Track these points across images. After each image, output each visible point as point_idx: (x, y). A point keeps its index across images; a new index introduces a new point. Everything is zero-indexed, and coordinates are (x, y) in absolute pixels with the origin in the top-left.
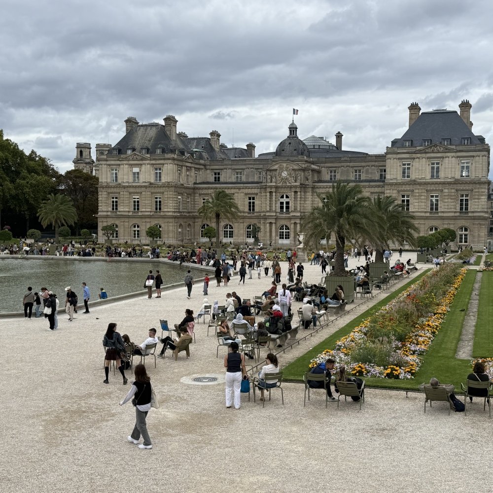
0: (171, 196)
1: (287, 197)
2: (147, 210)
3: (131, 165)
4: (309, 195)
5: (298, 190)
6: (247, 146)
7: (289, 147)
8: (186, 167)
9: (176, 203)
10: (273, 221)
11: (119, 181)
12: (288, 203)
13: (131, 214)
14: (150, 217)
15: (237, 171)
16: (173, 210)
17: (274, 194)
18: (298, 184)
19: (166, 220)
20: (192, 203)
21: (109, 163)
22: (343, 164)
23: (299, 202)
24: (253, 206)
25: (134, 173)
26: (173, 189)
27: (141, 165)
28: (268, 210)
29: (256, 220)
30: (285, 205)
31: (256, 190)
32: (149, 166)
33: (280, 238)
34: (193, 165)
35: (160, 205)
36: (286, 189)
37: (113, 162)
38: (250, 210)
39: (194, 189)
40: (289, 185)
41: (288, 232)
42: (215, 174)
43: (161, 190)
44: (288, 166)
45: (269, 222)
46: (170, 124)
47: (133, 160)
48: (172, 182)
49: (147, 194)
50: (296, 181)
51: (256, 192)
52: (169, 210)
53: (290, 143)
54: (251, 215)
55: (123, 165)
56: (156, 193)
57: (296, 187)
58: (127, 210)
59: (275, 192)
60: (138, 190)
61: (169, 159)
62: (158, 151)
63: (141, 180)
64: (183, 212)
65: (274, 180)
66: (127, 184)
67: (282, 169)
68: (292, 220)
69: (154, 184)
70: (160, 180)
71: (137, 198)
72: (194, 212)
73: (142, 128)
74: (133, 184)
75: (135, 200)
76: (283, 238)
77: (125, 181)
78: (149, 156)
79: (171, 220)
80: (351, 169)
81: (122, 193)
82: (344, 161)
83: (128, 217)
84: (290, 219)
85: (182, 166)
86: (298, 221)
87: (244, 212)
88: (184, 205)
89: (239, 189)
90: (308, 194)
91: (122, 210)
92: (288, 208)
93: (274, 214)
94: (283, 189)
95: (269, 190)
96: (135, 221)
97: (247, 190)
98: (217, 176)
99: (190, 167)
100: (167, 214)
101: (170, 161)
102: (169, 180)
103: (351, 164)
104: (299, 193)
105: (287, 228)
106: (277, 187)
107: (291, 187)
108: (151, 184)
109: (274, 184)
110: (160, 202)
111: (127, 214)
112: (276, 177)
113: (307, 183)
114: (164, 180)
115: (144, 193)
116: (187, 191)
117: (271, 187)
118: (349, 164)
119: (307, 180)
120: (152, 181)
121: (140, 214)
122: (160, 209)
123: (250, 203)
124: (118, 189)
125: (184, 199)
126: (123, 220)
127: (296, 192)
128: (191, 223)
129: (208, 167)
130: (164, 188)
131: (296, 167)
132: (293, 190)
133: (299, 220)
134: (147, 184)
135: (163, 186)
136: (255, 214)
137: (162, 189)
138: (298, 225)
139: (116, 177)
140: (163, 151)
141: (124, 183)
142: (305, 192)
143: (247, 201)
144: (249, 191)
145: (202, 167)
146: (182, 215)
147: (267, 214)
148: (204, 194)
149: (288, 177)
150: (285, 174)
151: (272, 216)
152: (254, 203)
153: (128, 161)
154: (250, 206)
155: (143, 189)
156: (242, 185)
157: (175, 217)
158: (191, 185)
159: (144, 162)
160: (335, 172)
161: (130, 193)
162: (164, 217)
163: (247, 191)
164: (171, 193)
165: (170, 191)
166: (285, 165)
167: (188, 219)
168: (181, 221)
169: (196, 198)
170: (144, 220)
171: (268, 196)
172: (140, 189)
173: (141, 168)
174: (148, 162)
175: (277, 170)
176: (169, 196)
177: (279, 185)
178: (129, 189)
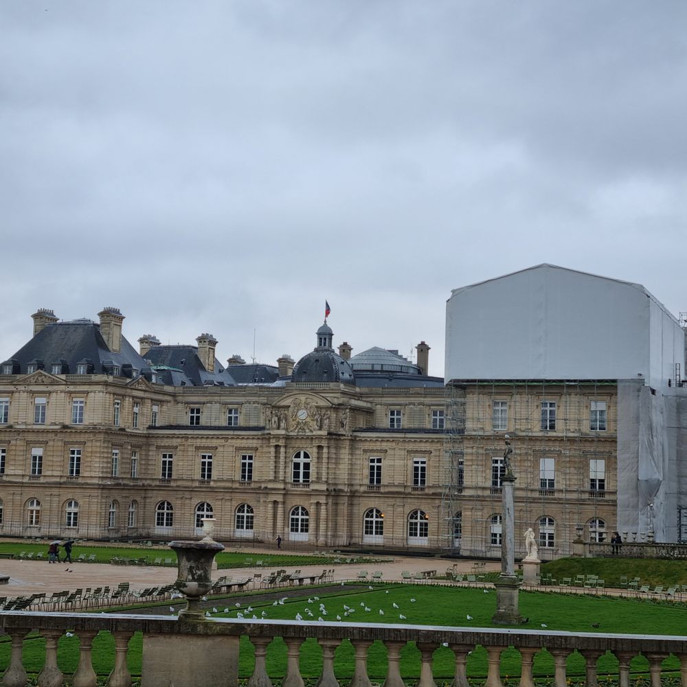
0: (98, 450)
1: (306, 455)
2: (55, 473)
3: (33, 392)
4: (345, 453)
5: (324, 443)
6: (280, 361)
7: (316, 367)
8: (133, 397)
9: (107, 462)
10: (280, 499)
11: (11, 421)
12: (307, 466)
13: (26, 480)
14: (59, 485)
15: (230, 406)
16: (101, 475)
17: (282, 450)
18: (324, 433)
19: (88, 492)
20: (143, 462)
22: (412, 400)
23: (324, 466)
24: (250, 471)
25: (37, 408)
26: (101, 437)
27: (50, 393)
28: (272, 478)
29: (254, 495)
30: (302, 471)
31: (255, 441)
32: (63, 395)
33: (292, 530)
34: (147, 395)
35: (78, 465)
36: (303, 442)
37: (2, 388)
38: (244, 477)
39: (148, 437)
40: (310, 434)
41: (307, 520)
42: (192, 411)
43: (82, 438)
44: (309, 401)
45: (273, 500)
46: (109, 323)
47: (36, 384)
48: (100, 424)
49: (56, 443)
50: (321, 428)
51: (255, 445)
52: (93, 474)
53: (317, 361)
54: (246, 486)
55: (19, 392)
56: (73, 443)
57: (320, 438)
58: (20, 472)
59: (286, 447)
61: (97, 383)
62: (82, 370)
63: (48, 420)
64: (122, 478)
65: (282, 425)
66: (24, 427)
67: (298, 406)
68: (312, 497)
69: (70, 428)
70: (81, 421)
71: (40, 452)
72: (146, 479)
73: (61, 329)
74: (35, 427)
75: (35, 455)
76: (297, 530)
77: (20, 421)
78: (63, 377)
79: (95, 493)
80: (426, 410)
81: (13, 442)
82: (414, 394)
83: (22, 485)
84: (308, 495)
85: (124, 396)
86: (323, 500)
87: (233, 481)
88: (124, 466)
89: (226, 439)
90: (343, 451)
91: (12, 472)
92: (306, 475)
93: (282, 486)
94: (298, 441)
95: (273, 442)
96: (32, 493)
97: (239, 441)
98: (195, 415)
99: (142, 398)
100: (89, 481)
101: (99, 388)
102: (96, 422)
103: (428, 400)
104: (325, 450)
105: (305, 512)
106: (287, 438)
107: (312, 439)
108: (65, 427)
109: (283, 432)
110: (78, 459)
111: (19, 480)
112: (286, 420)
113: (342, 431)
114: (87, 420)
115: (51, 443)
116: (134, 441)
117: (277, 437)
118: (422, 399)
119: (343, 427)
120: (68, 422)
121: (42, 480)
122: (78, 472)
123: (244, 464)
124: (7, 434)
125: (126, 456)
126: (11, 490)
127: (320, 448)
128: (138, 499)
129: (180, 398)
130: (87, 435)
131: (322, 403)
132: (316, 443)
133: (324, 497)
134: (57, 427)
135: (85, 431)
136: (253, 485)
137: (82, 435)
138: (323, 507)
139: (6, 414)
140: (91, 371)
141: (18, 424)
142: (337, 448)
143: (239, 461)
144: (244, 443)
145: (169, 398)
146: (120, 484)
147: (270, 486)
148: (164, 447)
149: (308, 419)
150: (303, 415)
151: (279, 489)
152: (250, 465)
153: (28, 385)
154: (244, 471)
155: (50, 435)
156: (231, 432)
157: (103, 487)
158: (142, 430)
159: (56, 388)
160: (399, 414)
161: (28, 443)
162: (84, 486)
163: (239, 443)
164: (98, 444)
165: (96, 441)
166: (303, 398)
167: (132, 491)
168: (116, 495)
169: (151, 453)
170: (48, 492)
171: (273, 454)
172: (45, 435)
173: (49, 398)
174: (62, 388)
175: (289, 406)
176: (94, 449)
177: (291, 434)
178: (26, 434)
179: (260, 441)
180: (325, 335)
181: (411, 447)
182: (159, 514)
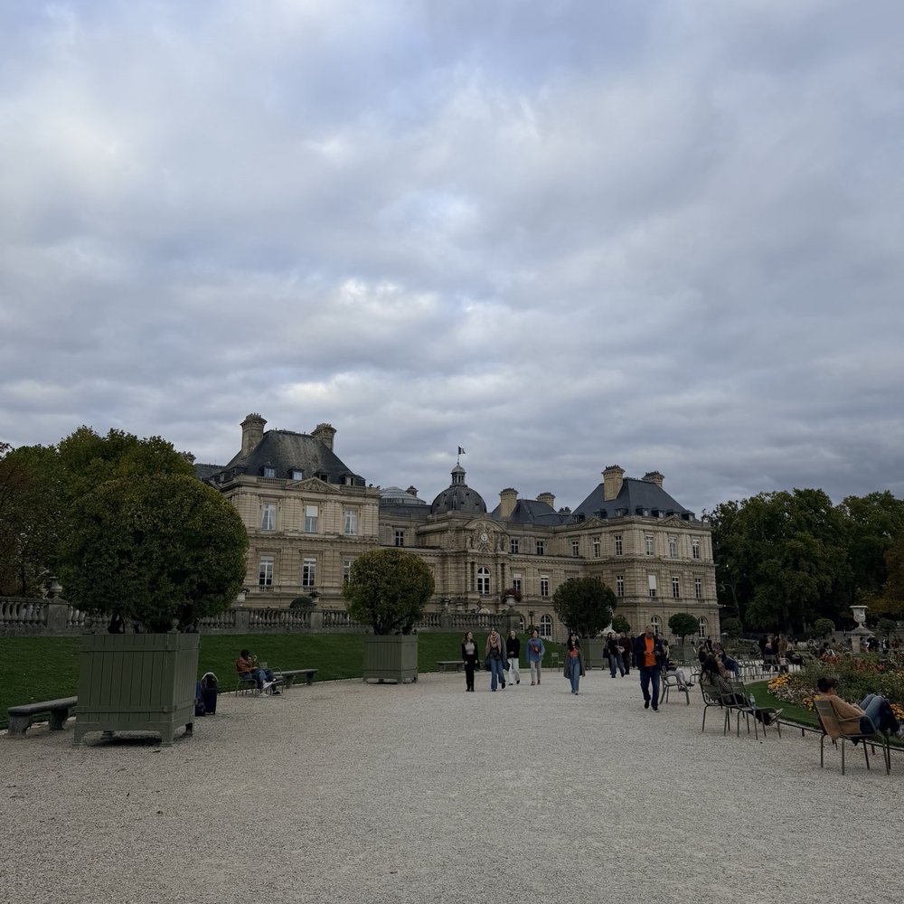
1: (486, 571)
3: (305, 500)
5: (506, 561)
7: (469, 499)
11: (280, 528)
12: (487, 581)
14: (338, 597)
18: (505, 553)
21: (260, 491)
27: (323, 501)
30: (483, 584)
32: (337, 505)
36: (487, 560)
37: (269, 492)
40: (492, 553)
43: (359, 549)
44: (488, 526)
47: (311, 491)
49: (331, 554)
50: (503, 549)
53: (468, 494)
55: (290, 498)
56: (349, 554)
57: (504, 557)
58: (294, 583)
60: (316, 547)
62: (349, 481)
63: (322, 529)
65: (474, 545)
66: (297, 535)
67: (481, 530)
69: (344, 538)
70: (354, 532)
71: (312, 563)
74: (307, 535)
75: (306, 565)
77: (291, 529)
78: (338, 487)
92: (487, 587)
94: (483, 559)
95: (470, 559)
102: (370, 534)
104: (506, 567)
106: (479, 556)
109: (476, 551)
111: (293, 591)
114: (362, 531)
115: (326, 553)
117: (473, 555)
120: (342, 532)
124: (277, 542)
127: (503, 565)
130: (364, 547)
131: (497, 529)
132: (501, 561)
134: (333, 537)
135: (361, 542)
137: (359, 546)
139: (272, 520)
141: (290, 532)
149: (489, 541)
150: (484, 537)
153: (303, 491)
155: (324, 545)
159: (330, 497)
166: (485, 524)
172: (320, 544)
174: (336, 497)
175: (474, 530)
178: (299, 543)
179: (436, 558)
180: (458, 475)
181: (540, 566)
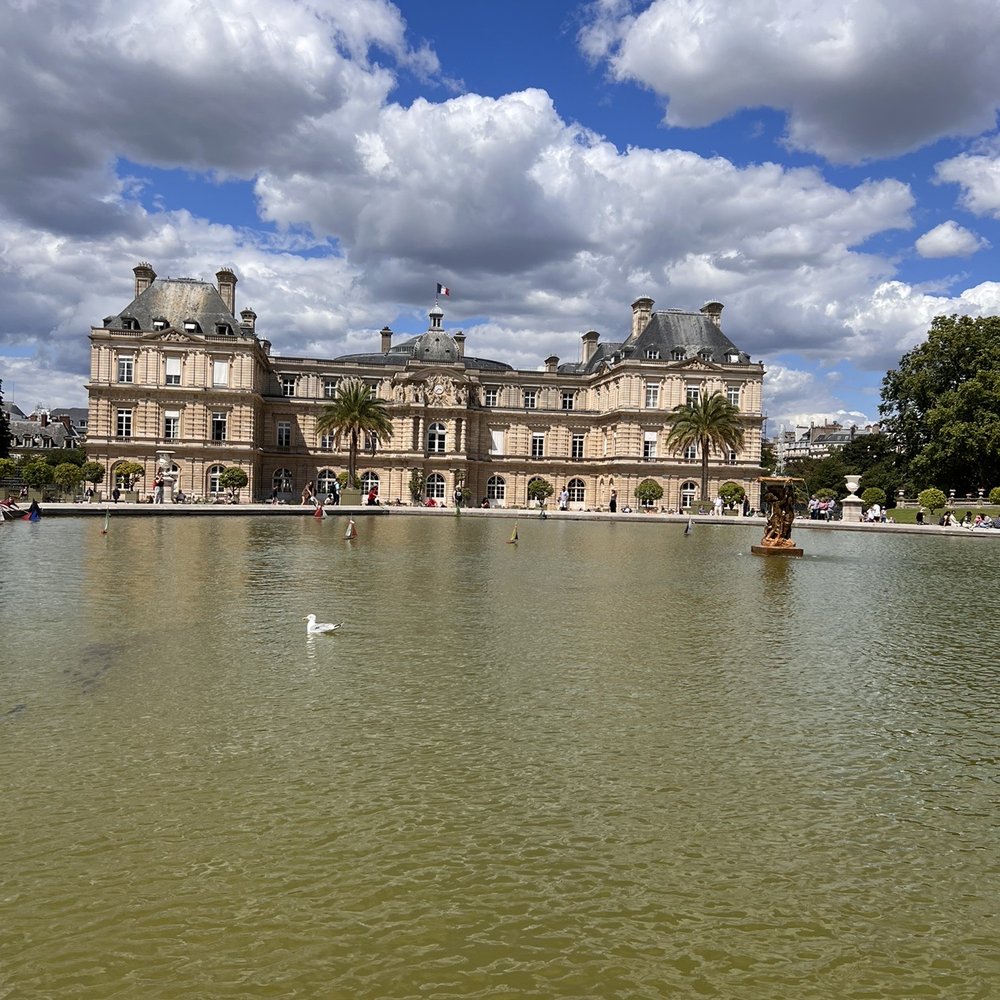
0: (249, 414)
1: (441, 427)
2: (197, 438)
3: (165, 351)
5: (463, 417)
7: (437, 345)
10: (420, 466)
11: (137, 381)
12: (442, 437)
13: (161, 444)
17: (422, 421)
18: (463, 407)
19: (238, 457)
20: (261, 430)
21: (114, 344)
22: (508, 381)
23: (463, 437)
27: (186, 354)
28: (410, 447)
29: (381, 463)
30: (437, 441)
32: (203, 355)
36: (440, 415)
37: (124, 344)
39: (264, 404)
40: (446, 408)
41: (443, 486)
42: (285, 382)
44: (444, 377)
45: (413, 467)
48: (249, 388)
49: (196, 407)
50: (459, 403)
52: (243, 439)
53: (437, 340)
54: (371, 455)
55: (147, 350)
56: (217, 407)
57: (460, 412)
58: (152, 435)
59: (423, 419)
60: (177, 399)
63: (185, 383)
65: (422, 398)
66: (154, 387)
67: (434, 382)
68: (453, 465)
69: (213, 391)
73: (173, 285)
74: (167, 388)
75: (169, 417)
77: (149, 381)
80: (521, 391)
81: (142, 403)
82: (510, 376)
84: (448, 463)
86: (461, 468)
87: (358, 450)
91: (142, 435)
92: (442, 445)
93: (422, 455)
94: (435, 414)
95: (413, 414)
98: (289, 385)
103: (521, 382)
104: (464, 423)
105: (441, 479)
106: (426, 410)
107: (450, 413)
108: (206, 389)
109: (423, 405)
110: (223, 423)
111: (151, 443)
112: (424, 394)
113: (472, 406)
114: (233, 383)
115: (190, 406)
117: (417, 410)
118: (517, 381)
121: (179, 444)
122: (223, 437)
124: (134, 395)
126: (143, 455)
127: (458, 421)
130: (234, 399)
131: (459, 380)
132: (455, 417)
133: (464, 466)
134: (197, 389)
136: (378, 454)
139: (129, 373)
141: (147, 385)
147: (409, 454)
149: (444, 394)
150: (439, 390)
153: (159, 343)
161: (160, 405)
162: (234, 452)
164: (248, 408)
165: (245, 405)
166: (439, 374)
171: (410, 425)
173: (185, 358)
175: (425, 381)
176: (244, 414)
177: (429, 406)
182: (275, 481)
